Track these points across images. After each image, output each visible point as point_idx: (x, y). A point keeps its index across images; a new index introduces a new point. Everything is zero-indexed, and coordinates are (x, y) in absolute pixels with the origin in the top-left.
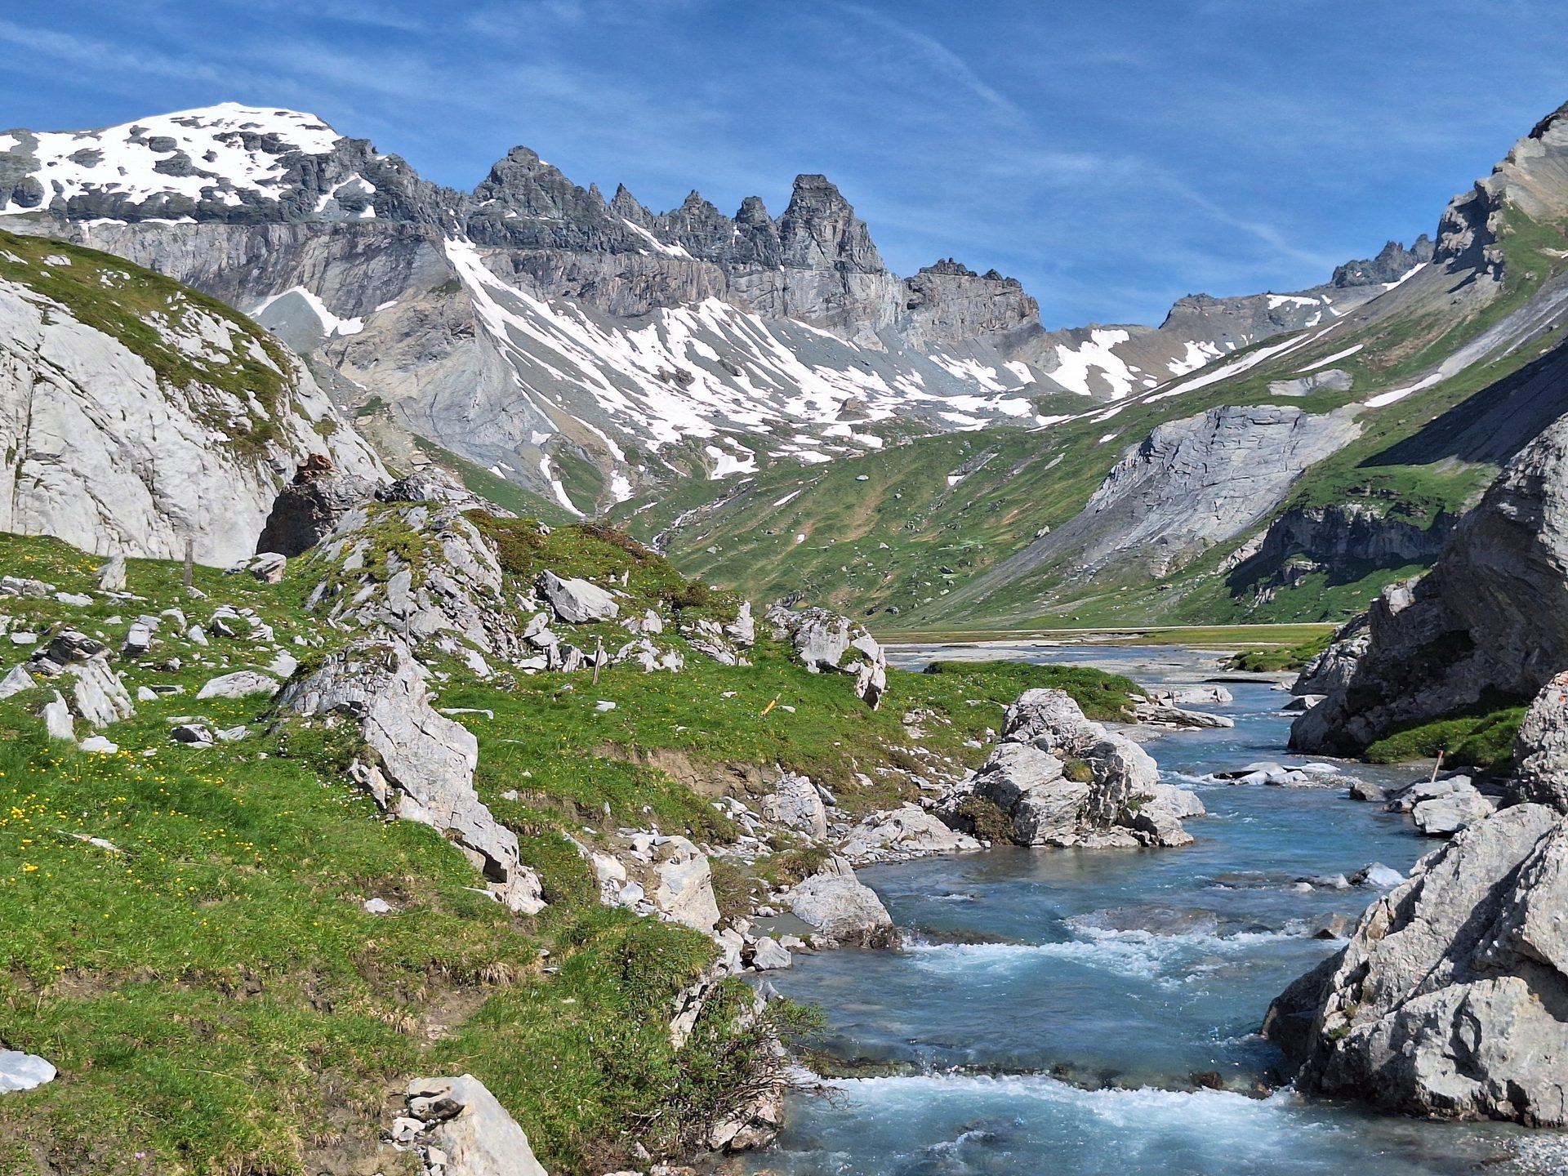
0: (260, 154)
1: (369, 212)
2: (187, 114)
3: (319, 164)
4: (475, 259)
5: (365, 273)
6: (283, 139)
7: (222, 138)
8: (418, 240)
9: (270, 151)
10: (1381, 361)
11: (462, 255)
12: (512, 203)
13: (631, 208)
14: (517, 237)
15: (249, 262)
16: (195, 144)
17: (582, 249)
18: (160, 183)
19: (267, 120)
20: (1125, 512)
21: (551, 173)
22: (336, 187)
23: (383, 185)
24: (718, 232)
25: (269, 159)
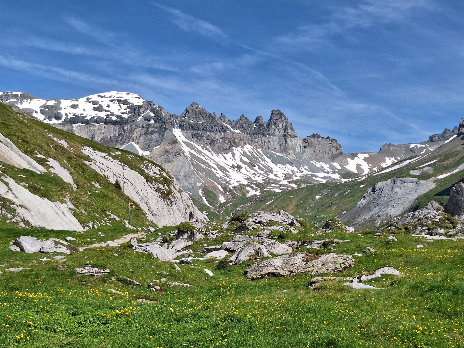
0: (122, 105)
1: (152, 121)
3: (139, 108)
4: (181, 134)
5: (151, 138)
6: (129, 101)
7: (112, 101)
8: (166, 129)
9: (125, 105)
10: (442, 164)
11: (177, 133)
12: (191, 118)
13: (225, 119)
14: (193, 127)
15: (119, 135)
16: (104, 103)
17: (211, 131)
18: (95, 113)
19: (124, 96)
20: (367, 208)
21: (202, 110)
22: (143, 114)
23: (156, 114)
24: (249, 125)
25: (125, 107)
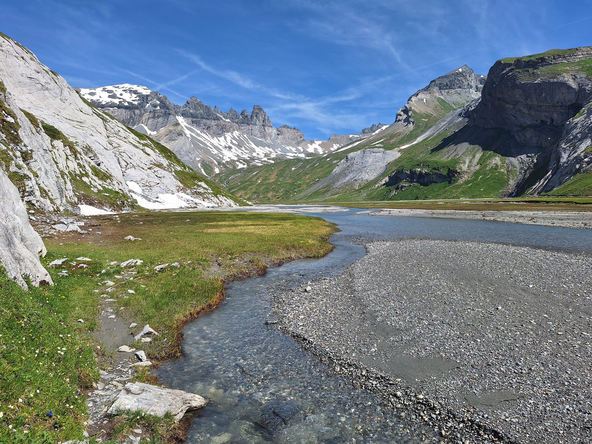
0: (133, 94)
1: (158, 108)
2: (116, 86)
3: (147, 97)
4: (183, 120)
5: (157, 121)
6: (138, 91)
7: (124, 91)
8: (170, 114)
9: (135, 94)
10: (389, 142)
11: (180, 119)
12: (192, 109)
13: (218, 111)
14: (192, 116)
15: (130, 118)
16: (118, 92)
17: (207, 119)
18: (109, 100)
19: (135, 87)
21: (200, 102)
22: (150, 102)
23: (161, 102)
24: (237, 117)
25: (135, 96)
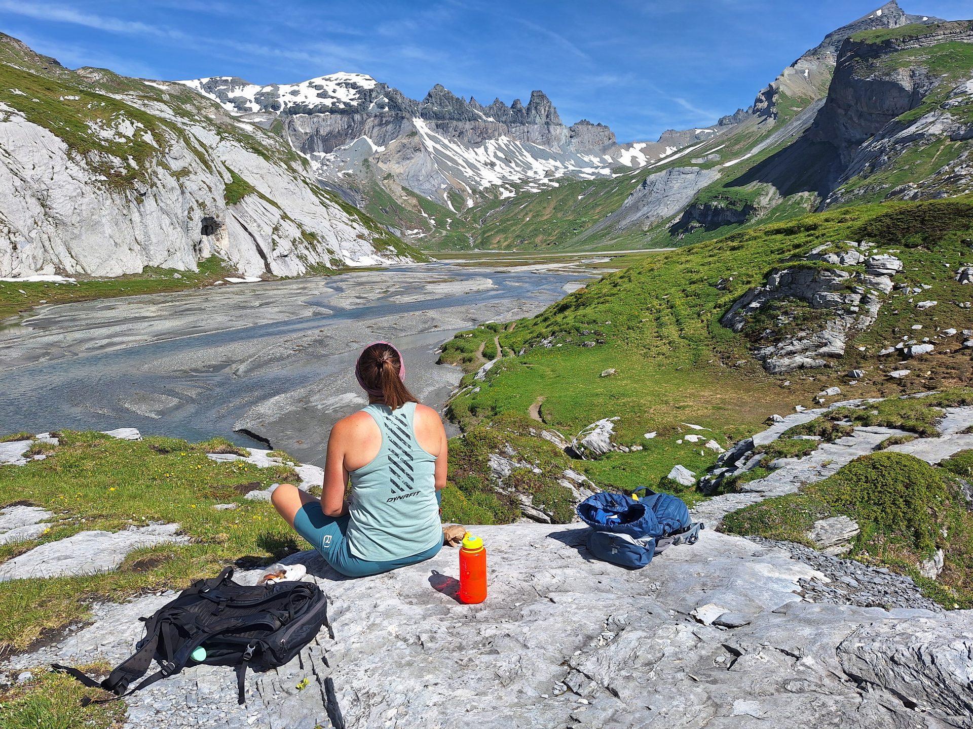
0: (351, 89)
1: (387, 109)
2: (327, 77)
3: (370, 92)
4: (423, 124)
5: (386, 130)
6: (358, 84)
7: (338, 84)
8: (403, 118)
9: (354, 89)
10: (731, 150)
11: (419, 124)
12: (435, 104)
13: (476, 105)
14: (437, 116)
15: (348, 128)
16: (330, 87)
17: (459, 120)
18: (318, 101)
20: (635, 207)
21: (448, 93)
22: (375, 100)
23: (390, 99)
24: (505, 113)
25: (353, 91)
